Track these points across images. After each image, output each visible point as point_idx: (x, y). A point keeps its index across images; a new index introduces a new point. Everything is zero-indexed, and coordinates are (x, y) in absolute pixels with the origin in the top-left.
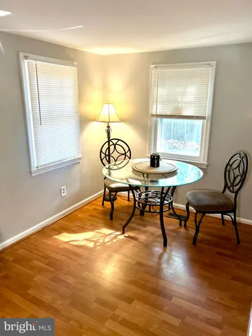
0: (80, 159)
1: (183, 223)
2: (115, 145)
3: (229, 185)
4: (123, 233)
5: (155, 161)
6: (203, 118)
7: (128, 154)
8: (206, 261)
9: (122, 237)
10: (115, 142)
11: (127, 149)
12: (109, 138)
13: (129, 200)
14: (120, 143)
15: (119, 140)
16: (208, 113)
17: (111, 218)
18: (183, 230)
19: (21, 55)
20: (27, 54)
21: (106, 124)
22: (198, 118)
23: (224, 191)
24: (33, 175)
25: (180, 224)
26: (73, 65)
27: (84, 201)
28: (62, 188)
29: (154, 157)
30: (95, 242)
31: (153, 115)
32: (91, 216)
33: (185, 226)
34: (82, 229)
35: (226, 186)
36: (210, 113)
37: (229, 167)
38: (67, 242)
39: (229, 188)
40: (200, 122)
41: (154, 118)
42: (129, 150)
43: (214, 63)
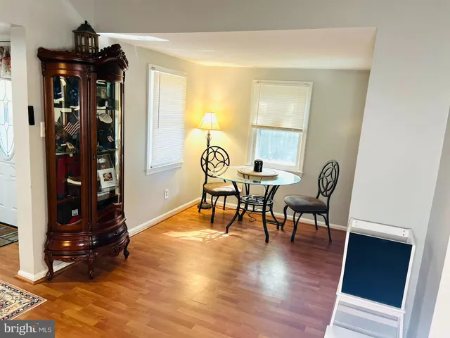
0: (181, 164)
1: (280, 227)
2: (215, 152)
3: (322, 190)
4: (227, 232)
5: (258, 166)
6: (301, 130)
7: (227, 162)
8: (304, 252)
9: (227, 235)
10: (215, 149)
11: (226, 157)
12: (208, 146)
13: (224, 209)
14: (219, 150)
15: (219, 148)
16: (304, 126)
17: (212, 222)
18: (280, 232)
19: (150, 66)
20: (154, 66)
21: (206, 133)
22: (296, 130)
23: (317, 197)
24: (148, 174)
25: (278, 228)
26: (184, 75)
27: (179, 208)
28: (166, 190)
29: (258, 162)
30: (204, 238)
31: (253, 126)
32: (191, 220)
33: (282, 229)
34: (186, 229)
35: (320, 191)
36: (307, 127)
37: (322, 175)
38: (178, 238)
39: (322, 193)
40: (297, 134)
41: (254, 129)
42: (228, 158)
43: (311, 83)
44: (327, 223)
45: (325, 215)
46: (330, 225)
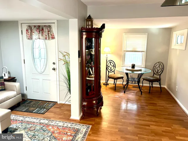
2: (110, 62)
4: (125, 93)
6: (144, 51)
7: (115, 66)
11: (114, 64)
14: (112, 62)
15: (112, 61)
17: (115, 90)
21: (106, 55)
23: (153, 76)
29: (133, 65)
35: (154, 73)
36: (146, 50)
37: (154, 67)
39: (156, 74)
43: (147, 33)
44: (160, 85)
45: (159, 82)
46: (161, 86)
